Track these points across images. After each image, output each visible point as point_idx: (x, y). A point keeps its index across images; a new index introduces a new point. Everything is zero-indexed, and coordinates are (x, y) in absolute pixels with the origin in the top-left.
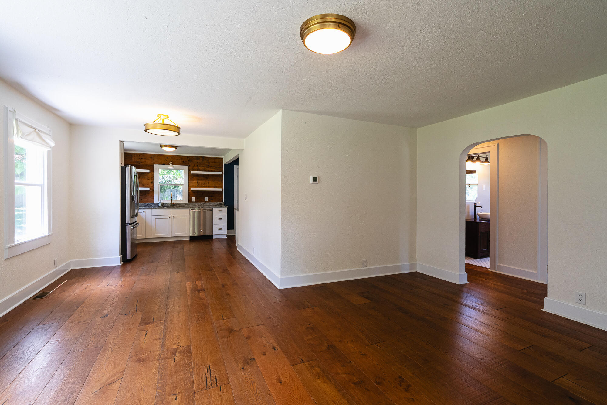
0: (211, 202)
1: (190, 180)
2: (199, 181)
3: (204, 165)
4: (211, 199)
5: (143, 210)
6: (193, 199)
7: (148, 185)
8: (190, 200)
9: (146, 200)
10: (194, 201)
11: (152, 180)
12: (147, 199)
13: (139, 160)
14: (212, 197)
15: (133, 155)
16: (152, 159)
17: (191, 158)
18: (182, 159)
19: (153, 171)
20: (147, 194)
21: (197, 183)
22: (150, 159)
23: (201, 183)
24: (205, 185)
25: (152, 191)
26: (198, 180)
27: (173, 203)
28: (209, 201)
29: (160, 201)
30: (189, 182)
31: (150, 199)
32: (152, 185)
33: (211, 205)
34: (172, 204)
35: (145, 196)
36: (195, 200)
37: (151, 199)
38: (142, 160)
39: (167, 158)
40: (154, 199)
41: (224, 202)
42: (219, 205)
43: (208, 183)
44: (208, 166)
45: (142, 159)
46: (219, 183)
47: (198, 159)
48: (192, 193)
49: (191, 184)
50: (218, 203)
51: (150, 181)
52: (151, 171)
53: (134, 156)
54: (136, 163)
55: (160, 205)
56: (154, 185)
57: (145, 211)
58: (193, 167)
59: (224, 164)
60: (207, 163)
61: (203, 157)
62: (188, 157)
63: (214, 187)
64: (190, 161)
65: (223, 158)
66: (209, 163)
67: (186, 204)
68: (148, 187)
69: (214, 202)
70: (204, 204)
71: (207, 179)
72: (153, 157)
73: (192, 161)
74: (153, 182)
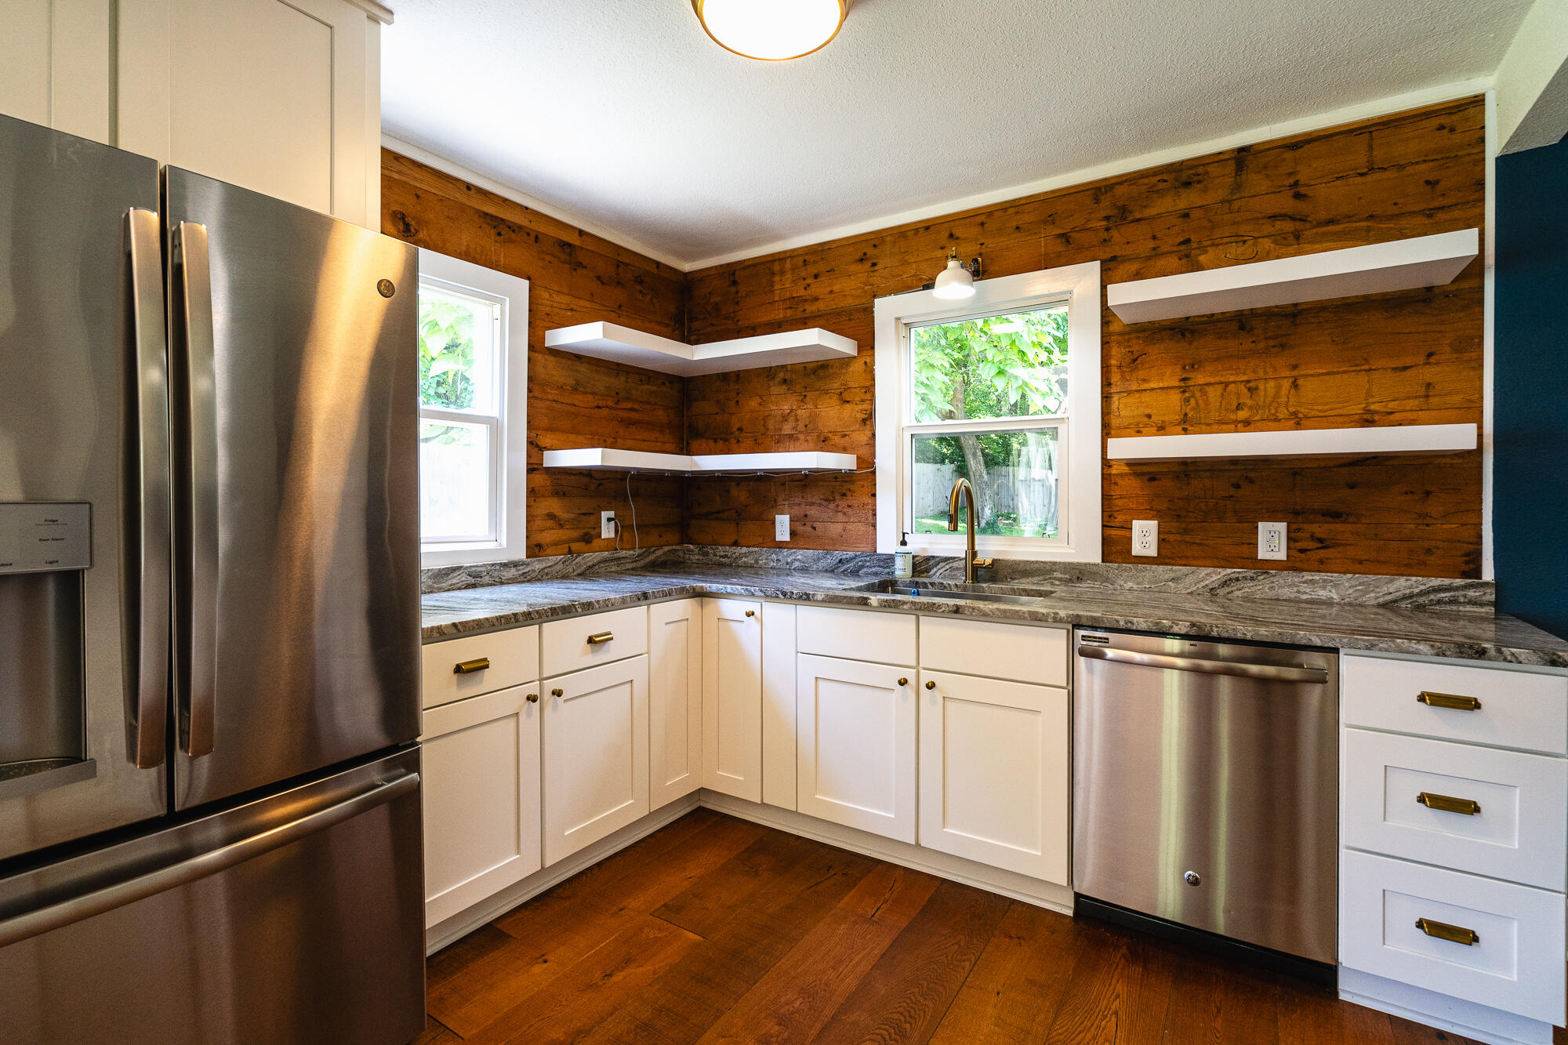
0: (1322, 566)
1: (1115, 378)
2: (1200, 378)
3: (1244, 229)
4: (1323, 543)
5: (753, 606)
6: (1144, 536)
7: (844, 436)
8: (1115, 546)
9: (835, 529)
10: (1152, 552)
11: (865, 406)
12: (840, 526)
13: (802, 292)
14: (1336, 516)
15: (777, 267)
16: (867, 265)
17: (1120, 191)
18: (1051, 219)
19: (873, 348)
20: (844, 495)
21: (1175, 398)
22: (854, 268)
23: (1214, 393)
24: (1255, 408)
25: (864, 477)
26: (1194, 366)
27: (979, 560)
28: (1299, 560)
29: (904, 543)
30: (1106, 398)
31: (857, 528)
32: (869, 434)
33: (1323, 594)
34: (976, 568)
35: (832, 506)
36: (1161, 541)
37: (862, 528)
38: (818, 288)
39: (951, 236)
40: (874, 525)
41: (1488, 574)
42: (1420, 608)
43: (1286, 384)
44: (1288, 226)
45: (816, 276)
46: (1429, 373)
47: (1187, 184)
48: (1130, 486)
49: (1126, 408)
50: (1402, 585)
51: (852, 412)
52: (860, 349)
53: (782, 273)
54: (789, 313)
55: (902, 570)
56: (874, 435)
57: (757, 613)
58: (1149, 258)
59: (1501, 161)
60: (1285, 203)
61: (1242, 155)
62: (1099, 190)
63: (1367, 420)
64: (1122, 215)
65: (1478, 101)
66: (1298, 196)
67: (1077, 573)
68: (844, 450)
69: (1359, 566)
70: (1248, 588)
71: (1283, 346)
72: (870, 251)
73: (1138, 215)
74: (869, 419)
